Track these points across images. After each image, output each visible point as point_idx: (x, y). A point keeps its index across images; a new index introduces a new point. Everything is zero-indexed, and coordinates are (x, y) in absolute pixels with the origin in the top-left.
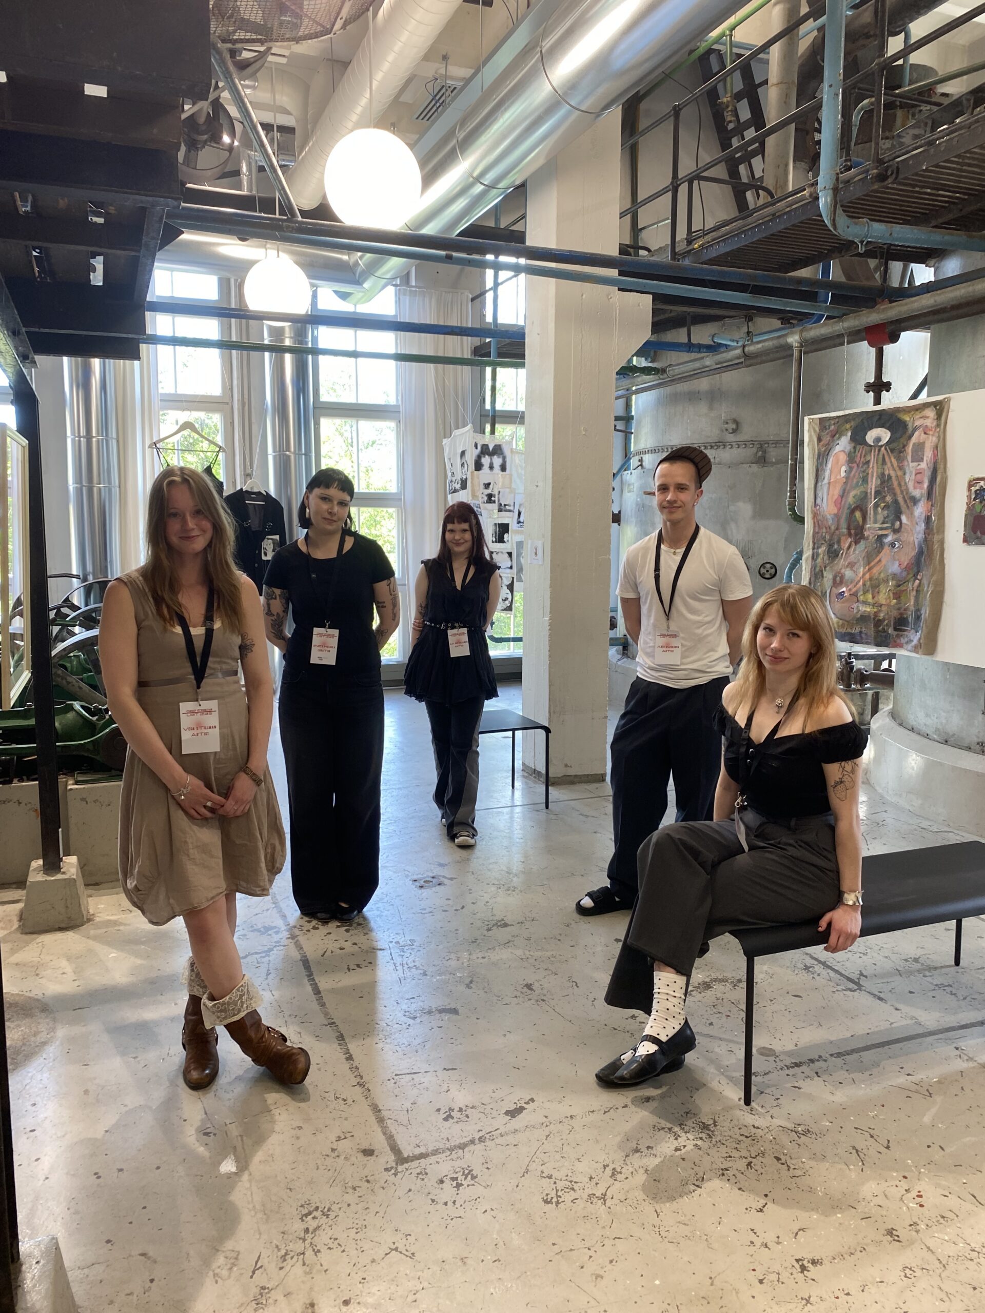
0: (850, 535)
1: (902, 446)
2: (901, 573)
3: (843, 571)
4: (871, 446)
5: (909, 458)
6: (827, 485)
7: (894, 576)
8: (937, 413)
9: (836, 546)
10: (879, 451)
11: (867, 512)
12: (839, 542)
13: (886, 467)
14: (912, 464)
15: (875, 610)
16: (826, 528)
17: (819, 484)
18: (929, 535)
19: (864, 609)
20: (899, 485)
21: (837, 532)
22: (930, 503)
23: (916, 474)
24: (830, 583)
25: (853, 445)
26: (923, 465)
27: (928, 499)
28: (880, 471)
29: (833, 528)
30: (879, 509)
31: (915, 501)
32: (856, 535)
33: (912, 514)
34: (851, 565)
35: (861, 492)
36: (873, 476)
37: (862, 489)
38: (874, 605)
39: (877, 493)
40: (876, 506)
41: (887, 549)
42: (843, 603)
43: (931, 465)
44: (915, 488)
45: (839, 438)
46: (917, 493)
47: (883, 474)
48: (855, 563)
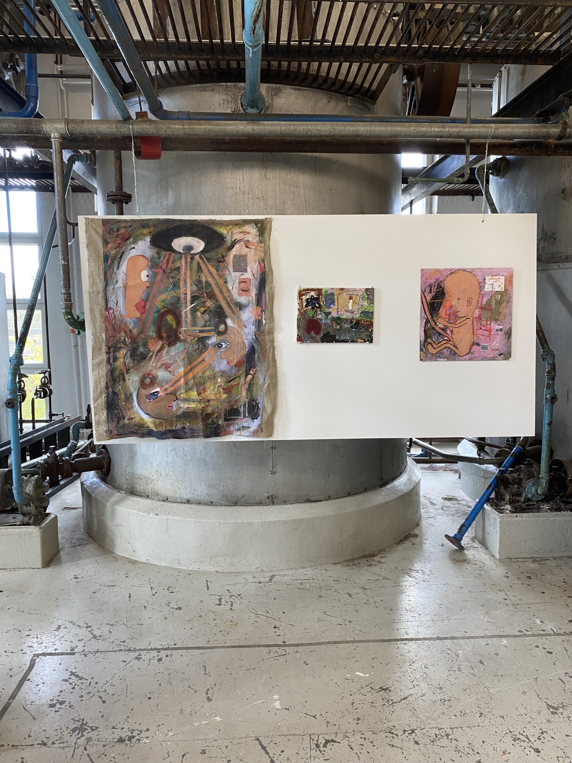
0: (160, 337)
1: (220, 256)
2: (231, 370)
3: (154, 372)
4: (180, 253)
5: (231, 268)
6: (122, 289)
7: (223, 373)
8: (259, 231)
9: (141, 349)
10: (192, 258)
11: (181, 316)
12: (145, 345)
13: (202, 275)
14: (233, 274)
15: (203, 405)
16: (125, 332)
17: (111, 288)
18: (259, 335)
19: (186, 406)
20: (221, 291)
21: (142, 336)
22: (260, 309)
23: (239, 283)
24: (137, 385)
25: (156, 250)
26: (248, 275)
27: (257, 306)
28: (194, 278)
29: (135, 332)
30: (199, 314)
31: (241, 307)
32: (169, 337)
33: (239, 317)
34: (167, 367)
35: (171, 297)
36: (185, 282)
37: (173, 293)
38: (200, 401)
39: (194, 299)
40: (194, 311)
41: (210, 349)
42: (157, 402)
43: (258, 276)
44: (240, 295)
45: (134, 242)
46: (243, 300)
47: (200, 281)
48: (171, 364)
